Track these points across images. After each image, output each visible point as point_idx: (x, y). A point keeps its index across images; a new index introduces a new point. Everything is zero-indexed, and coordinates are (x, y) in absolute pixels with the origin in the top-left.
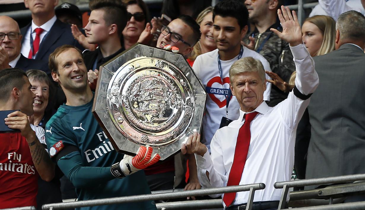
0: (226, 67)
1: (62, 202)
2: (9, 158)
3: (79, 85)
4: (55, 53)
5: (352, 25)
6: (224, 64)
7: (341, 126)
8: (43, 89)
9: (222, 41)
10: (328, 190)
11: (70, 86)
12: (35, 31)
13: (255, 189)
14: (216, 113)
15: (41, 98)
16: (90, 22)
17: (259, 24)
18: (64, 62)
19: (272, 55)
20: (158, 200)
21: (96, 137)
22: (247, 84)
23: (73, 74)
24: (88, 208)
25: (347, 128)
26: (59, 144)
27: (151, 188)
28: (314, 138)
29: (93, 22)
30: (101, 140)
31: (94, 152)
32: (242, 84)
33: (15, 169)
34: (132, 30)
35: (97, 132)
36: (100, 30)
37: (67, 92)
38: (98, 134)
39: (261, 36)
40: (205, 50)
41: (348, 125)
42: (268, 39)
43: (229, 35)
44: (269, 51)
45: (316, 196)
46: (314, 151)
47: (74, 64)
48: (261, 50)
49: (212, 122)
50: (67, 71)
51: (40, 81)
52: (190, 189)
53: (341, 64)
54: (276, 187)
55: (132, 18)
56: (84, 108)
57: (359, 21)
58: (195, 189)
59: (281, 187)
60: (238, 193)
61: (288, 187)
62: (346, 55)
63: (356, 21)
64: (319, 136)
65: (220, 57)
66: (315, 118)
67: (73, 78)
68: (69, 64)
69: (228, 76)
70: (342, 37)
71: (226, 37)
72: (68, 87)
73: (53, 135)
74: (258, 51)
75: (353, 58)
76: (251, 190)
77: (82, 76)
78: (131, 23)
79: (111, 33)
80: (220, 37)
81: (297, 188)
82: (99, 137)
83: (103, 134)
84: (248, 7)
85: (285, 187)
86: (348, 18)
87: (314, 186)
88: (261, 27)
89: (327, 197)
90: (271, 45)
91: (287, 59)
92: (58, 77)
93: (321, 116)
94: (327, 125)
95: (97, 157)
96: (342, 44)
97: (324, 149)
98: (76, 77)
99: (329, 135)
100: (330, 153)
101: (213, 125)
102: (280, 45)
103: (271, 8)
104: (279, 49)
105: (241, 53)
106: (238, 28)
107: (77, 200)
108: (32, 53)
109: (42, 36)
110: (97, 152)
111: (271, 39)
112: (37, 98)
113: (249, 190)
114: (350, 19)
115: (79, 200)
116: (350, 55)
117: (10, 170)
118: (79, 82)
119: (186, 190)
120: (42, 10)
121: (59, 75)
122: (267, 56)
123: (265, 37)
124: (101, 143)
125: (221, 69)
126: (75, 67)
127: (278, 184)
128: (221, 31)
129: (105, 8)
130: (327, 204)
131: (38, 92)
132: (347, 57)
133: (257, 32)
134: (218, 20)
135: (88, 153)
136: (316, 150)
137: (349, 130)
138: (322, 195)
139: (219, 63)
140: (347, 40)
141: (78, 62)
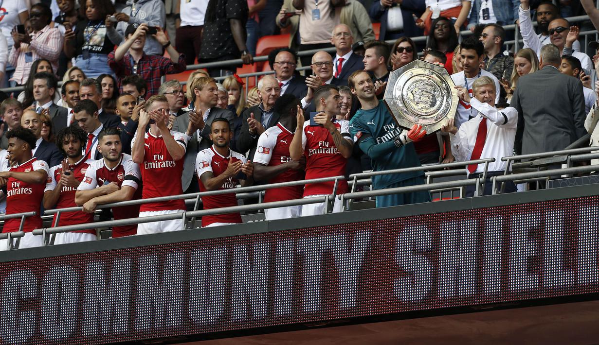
0: (470, 82)
1: (362, 172)
2: (320, 145)
3: (370, 95)
4: (353, 76)
5: (550, 53)
6: (468, 80)
7: (544, 119)
8: (348, 98)
9: (467, 65)
10: (537, 162)
11: (364, 96)
12: (339, 60)
13: (489, 162)
14: (464, 113)
15: (347, 105)
16: (366, 57)
17: (489, 53)
18: (359, 81)
19: (498, 73)
20: (426, 170)
21: (383, 129)
22: (487, 92)
23: (366, 89)
24: (380, 176)
25: (548, 121)
26: (359, 134)
27: (421, 162)
28: (527, 128)
29: (368, 56)
30: (386, 131)
31: (382, 138)
32: (484, 92)
33: (325, 152)
34: (404, 59)
35: (384, 125)
36: (373, 61)
37: (361, 101)
38: (384, 127)
39: (490, 61)
40: (460, 70)
41: (549, 119)
42: (495, 63)
43: (471, 61)
44: (496, 71)
45: (529, 166)
46: (527, 136)
47: (366, 82)
48: (491, 70)
49: (461, 118)
50: (361, 87)
51: (346, 93)
52: (446, 163)
53: (543, 79)
54: (502, 160)
55: (405, 50)
56: (374, 110)
57: (554, 50)
58: (449, 162)
59: (506, 160)
60: (479, 164)
61: (510, 160)
62: (547, 73)
63: (552, 51)
64: (530, 126)
65: (466, 76)
66: (527, 115)
67: (365, 91)
68: (362, 82)
69: (471, 88)
70: (543, 61)
71: (469, 63)
72: (362, 98)
73: (355, 129)
74: (488, 71)
75: (551, 75)
76: (486, 162)
77: (371, 90)
78: (404, 53)
79: (380, 63)
80: (465, 62)
81: (516, 161)
82: (385, 128)
83: (387, 127)
84: (483, 42)
85: (508, 160)
86: (547, 49)
87: (528, 160)
88: (490, 55)
89: (536, 166)
90: (497, 67)
91: (507, 75)
92: (355, 91)
93: (531, 113)
94: (534, 119)
95: (384, 142)
96: (544, 66)
97: (534, 135)
98: (367, 90)
99: (536, 126)
100: (538, 137)
101: (462, 120)
102: (503, 67)
103: (496, 42)
104: (502, 69)
105: (480, 73)
106: (477, 56)
107: (372, 171)
108: (337, 73)
109: (344, 63)
110: (384, 138)
111: (497, 63)
112: (343, 104)
113: (485, 162)
114: (548, 49)
115: (374, 171)
116: (549, 73)
117: (321, 152)
118: (369, 93)
119: (444, 163)
120: (345, 46)
121: (356, 90)
122: (495, 74)
123: (493, 62)
124: (386, 133)
125: (467, 84)
126: (366, 84)
127: (503, 158)
128: (466, 58)
129: (375, 47)
130: (537, 171)
131: (345, 101)
132: (547, 74)
133: (487, 58)
134: (464, 51)
135: (378, 139)
136: (528, 135)
137: (550, 122)
138: (533, 165)
139: (465, 80)
140: (546, 63)
141: (368, 81)
